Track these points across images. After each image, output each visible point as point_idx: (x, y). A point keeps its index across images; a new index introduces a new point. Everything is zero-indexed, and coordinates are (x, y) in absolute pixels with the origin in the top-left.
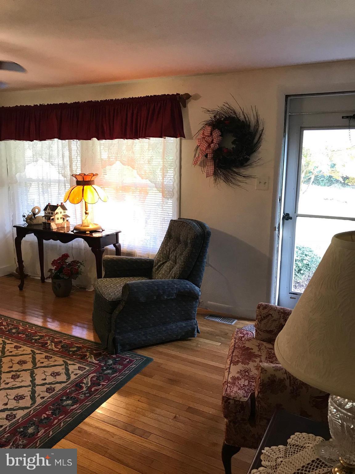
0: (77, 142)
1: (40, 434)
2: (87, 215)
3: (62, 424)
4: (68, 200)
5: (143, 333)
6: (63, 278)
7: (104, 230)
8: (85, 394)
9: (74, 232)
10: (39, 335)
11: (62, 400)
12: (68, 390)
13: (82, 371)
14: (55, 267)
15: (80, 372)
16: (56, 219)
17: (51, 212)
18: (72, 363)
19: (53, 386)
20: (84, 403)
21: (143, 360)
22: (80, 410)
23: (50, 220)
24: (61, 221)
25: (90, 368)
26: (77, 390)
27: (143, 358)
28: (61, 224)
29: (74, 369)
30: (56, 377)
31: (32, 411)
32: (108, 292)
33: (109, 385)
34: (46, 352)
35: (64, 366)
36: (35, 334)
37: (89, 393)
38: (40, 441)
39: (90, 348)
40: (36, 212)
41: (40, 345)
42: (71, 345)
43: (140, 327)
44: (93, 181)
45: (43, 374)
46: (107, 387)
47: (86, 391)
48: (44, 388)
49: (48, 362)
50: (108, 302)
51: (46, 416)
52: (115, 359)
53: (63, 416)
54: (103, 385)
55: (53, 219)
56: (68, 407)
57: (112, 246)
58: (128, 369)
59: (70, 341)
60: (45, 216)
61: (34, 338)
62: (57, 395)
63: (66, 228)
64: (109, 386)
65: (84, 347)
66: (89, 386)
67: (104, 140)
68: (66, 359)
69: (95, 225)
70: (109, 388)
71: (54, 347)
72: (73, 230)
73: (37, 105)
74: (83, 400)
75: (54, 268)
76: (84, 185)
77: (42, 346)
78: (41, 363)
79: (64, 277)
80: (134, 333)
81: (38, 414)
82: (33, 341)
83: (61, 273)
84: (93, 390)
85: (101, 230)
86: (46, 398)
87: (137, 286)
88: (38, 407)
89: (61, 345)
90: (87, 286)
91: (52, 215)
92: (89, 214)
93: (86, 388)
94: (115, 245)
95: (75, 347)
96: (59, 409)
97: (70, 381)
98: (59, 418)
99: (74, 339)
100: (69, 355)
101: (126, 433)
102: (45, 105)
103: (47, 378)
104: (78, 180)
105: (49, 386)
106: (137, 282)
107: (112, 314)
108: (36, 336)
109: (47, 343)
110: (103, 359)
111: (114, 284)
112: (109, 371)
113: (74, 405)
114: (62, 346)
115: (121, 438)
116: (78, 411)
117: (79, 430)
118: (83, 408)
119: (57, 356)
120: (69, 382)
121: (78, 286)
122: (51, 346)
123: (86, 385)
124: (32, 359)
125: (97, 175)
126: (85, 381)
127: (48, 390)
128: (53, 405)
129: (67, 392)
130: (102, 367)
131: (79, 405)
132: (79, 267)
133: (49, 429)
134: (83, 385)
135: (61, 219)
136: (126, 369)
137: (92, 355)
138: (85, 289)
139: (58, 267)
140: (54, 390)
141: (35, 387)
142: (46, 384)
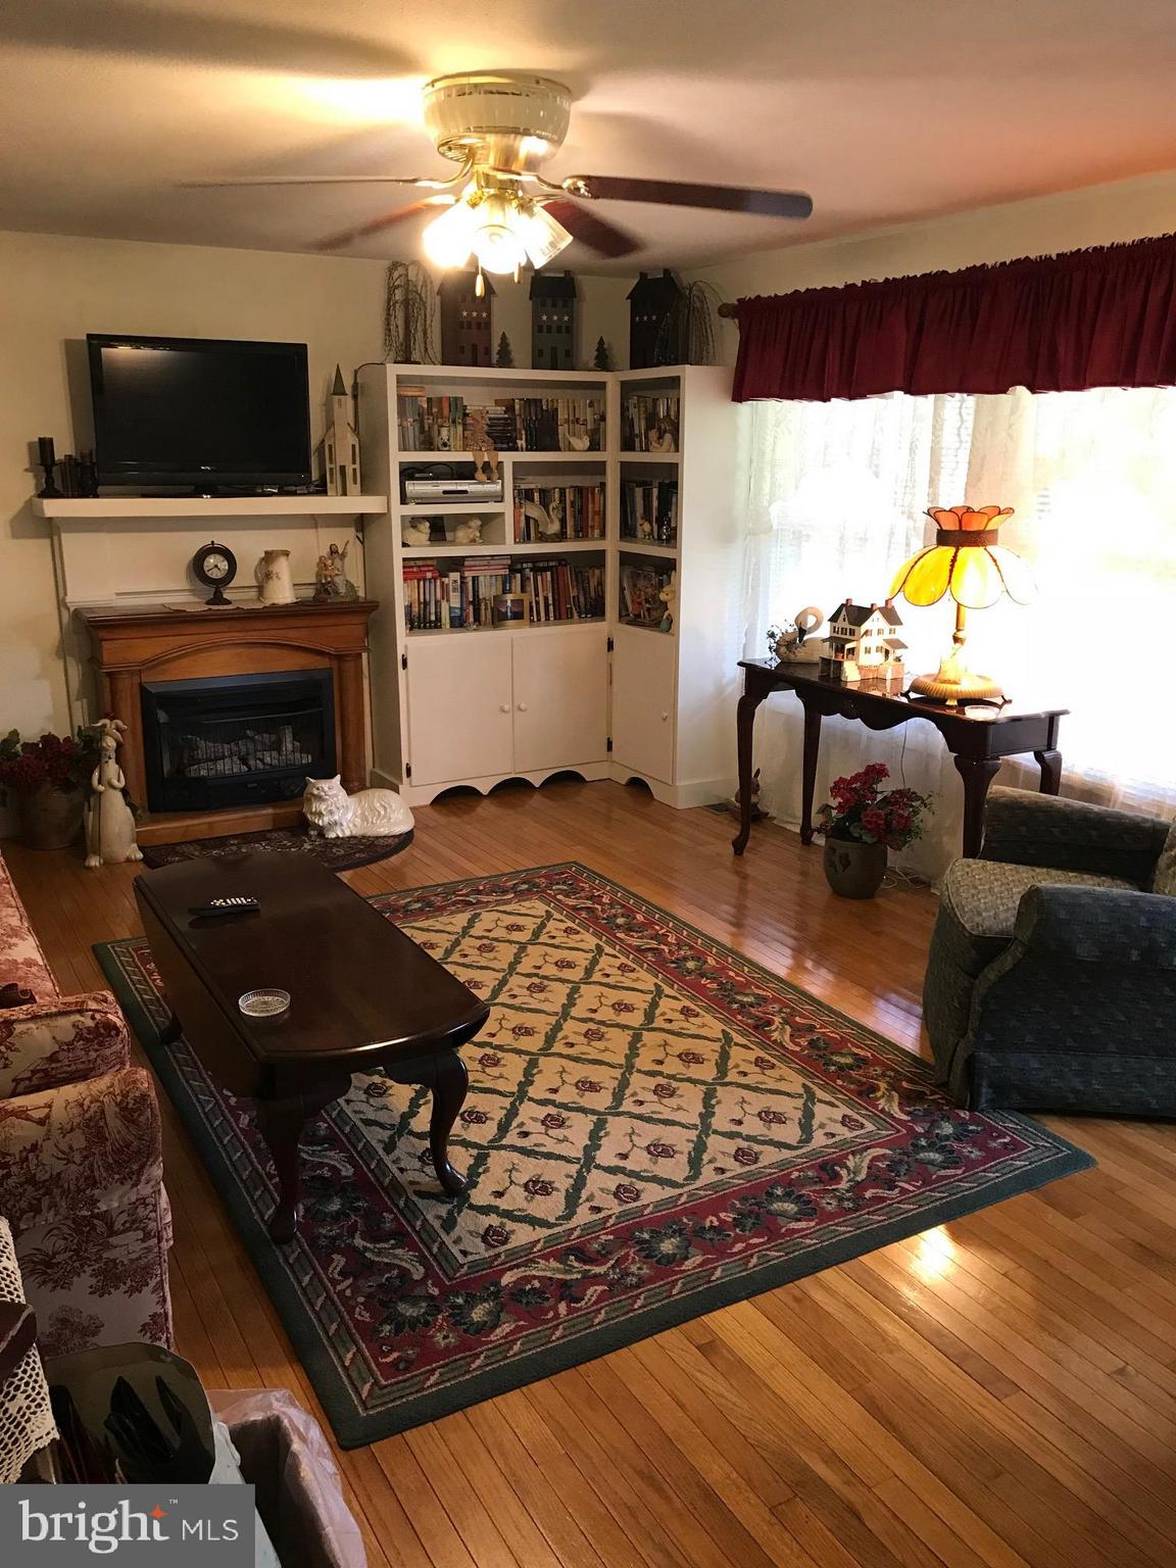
0: (962, 401)
1: (688, 1264)
2: (958, 645)
3: (754, 1261)
4: (901, 595)
5: (1075, 1066)
6: (858, 840)
7: (1010, 701)
8: (841, 1200)
9: (908, 698)
10: (754, 994)
11: (770, 1194)
12: (796, 1174)
13: (851, 1129)
14: (839, 800)
15: (845, 1133)
16: (862, 650)
17: (848, 627)
18: (828, 1097)
19: (757, 1148)
20: (832, 1225)
21: (1058, 1153)
22: (815, 1241)
23: (843, 652)
24: (876, 659)
25: (879, 1129)
26: (821, 1181)
27: (1058, 1148)
28: (877, 668)
29: (830, 1119)
30: (772, 1124)
31: (685, 1196)
32: (974, 904)
33: (920, 1197)
34: (763, 1046)
35: (802, 1101)
36: (742, 988)
37: (854, 1202)
38: (684, 1284)
39: (893, 1070)
40: (809, 626)
41: (749, 1021)
42: (839, 1046)
43: (1070, 1042)
44: (994, 532)
45: (738, 1108)
46: (913, 1200)
47: (847, 1191)
48: (731, 1146)
49: (761, 1078)
50: (967, 935)
51: (716, 1223)
52: (964, 1123)
53: (762, 1240)
54: (903, 1191)
55: (852, 651)
56: (781, 1221)
57: (1030, 755)
58: (999, 1167)
59: (837, 1034)
60: (831, 639)
61: (739, 997)
62: (760, 1175)
63: (888, 683)
64: (920, 1200)
65: (876, 1062)
66: (859, 1179)
67: (1053, 394)
68: (813, 1083)
69: (981, 681)
70: (920, 1206)
71: (787, 1037)
72: (909, 691)
73: (854, 284)
74: (831, 1216)
75: (834, 803)
76: (958, 546)
77: (756, 1028)
78: (740, 1073)
79: (864, 837)
80: (1044, 1057)
81: (697, 1210)
82: (735, 1006)
83: (856, 824)
84: (868, 1194)
85: (999, 701)
86: (728, 1174)
87: (1072, 901)
88: (702, 1192)
89: (809, 1038)
90: (936, 879)
91: (850, 638)
92: (965, 644)
93: (848, 1185)
94: (1039, 757)
95: (850, 1054)
96: (758, 1216)
97: (809, 1149)
98: (751, 1241)
99: (853, 1029)
100: (826, 1073)
101: (936, 1356)
102: (877, 284)
103: (745, 1120)
104: (944, 528)
105: (744, 1144)
106: (1076, 889)
107: (976, 977)
108: (747, 995)
109: (770, 1023)
110: (927, 1113)
111: (1003, 884)
112: (933, 1156)
113: (800, 1220)
114: (812, 1044)
115: (915, 1363)
116: (808, 1241)
117: (797, 1292)
118: (825, 1238)
119: (790, 1067)
120: (804, 1150)
121: (907, 874)
122: (781, 1034)
123: (852, 1176)
124: (720, 1057)
125: (1010, 511)
126: (851, 1163)
127: (740, 1155)
128: (744, 1200)
129: (793, 1177)
130: (918, 1136)
131: (817, 1224)
132: (916, 813)
133: (717, 1260)
134: (844, 1172)
135: (877, 651)
136: (991, 1166)
137: (893, 1093)
138: (928, 886)
139: (847, 801)
140: (756, 1161)
141: (707, 1136)
142: (739, 1135)
